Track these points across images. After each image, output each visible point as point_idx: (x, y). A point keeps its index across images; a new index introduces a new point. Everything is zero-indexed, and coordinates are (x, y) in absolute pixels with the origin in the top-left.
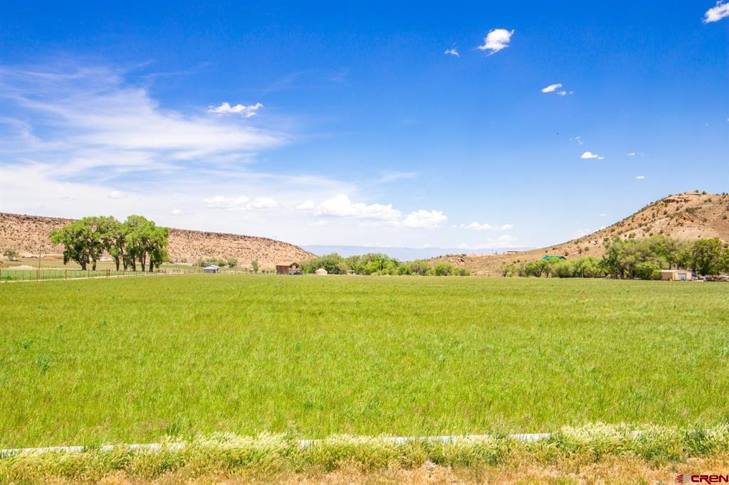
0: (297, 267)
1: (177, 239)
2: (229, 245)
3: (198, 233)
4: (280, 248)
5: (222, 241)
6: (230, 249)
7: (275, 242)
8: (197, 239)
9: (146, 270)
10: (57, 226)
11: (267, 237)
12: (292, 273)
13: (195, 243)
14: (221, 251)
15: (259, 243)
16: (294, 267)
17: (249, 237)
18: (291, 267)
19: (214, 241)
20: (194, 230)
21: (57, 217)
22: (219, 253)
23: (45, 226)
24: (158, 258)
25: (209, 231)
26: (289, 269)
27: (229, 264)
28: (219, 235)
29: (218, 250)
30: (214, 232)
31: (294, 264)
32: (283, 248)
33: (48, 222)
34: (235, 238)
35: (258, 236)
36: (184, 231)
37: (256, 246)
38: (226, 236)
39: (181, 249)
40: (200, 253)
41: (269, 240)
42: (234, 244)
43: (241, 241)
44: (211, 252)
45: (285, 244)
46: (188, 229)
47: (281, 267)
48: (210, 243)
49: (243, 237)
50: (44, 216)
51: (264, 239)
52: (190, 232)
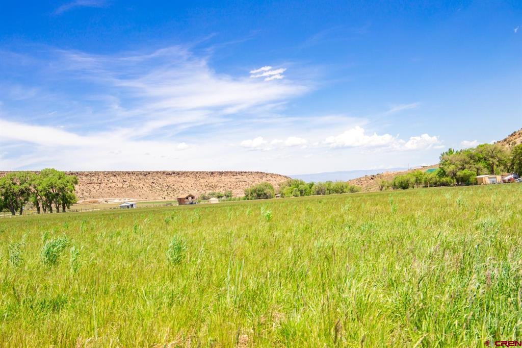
0: (192, 198)
1: (187, 179)
2: (229, 180)
3: (203, 173)
4: (271, 179)
5: (223, 177)
6: (229, 184)
7: (267, 174)
8: (203, 178)
9: (60, 211)
10: (93, 178)
11: (260, 171)
12: (188, 203)
13: (202, 180)
14: (223, 185)
15: (254, 176)
16: (190, 199)
17: (245, 172)
18: (187, 198)
19: (217, 178)
20: (201, 171)
21: (94, 171)
22: (221, 187)
23: (84, 178)
24: (67, 201)
25: (213, 170)
26: (186, 200)
27: (226, 196)
28: (221, 173)
29: (220, 185)
30: (217, 171)
31: (190, 196)
32: (274, 179)
33: (87, 176)
34: (234, 174)
35: (252, 171)
36: (192, 173)
37: (251, 179)
38: (226, 173)
39: (190, 186)
40: (205, 189)
41: (261, 173)
42: (233, 179)
43: (239, 176)
44: (213, 187)
45: (275, 175)
46: (196, 170)
47: (180, 199)
48: (213, 180)
49: (241, 173)
50: (83, 171)
51: (258, 173)
52: (197, 173)
